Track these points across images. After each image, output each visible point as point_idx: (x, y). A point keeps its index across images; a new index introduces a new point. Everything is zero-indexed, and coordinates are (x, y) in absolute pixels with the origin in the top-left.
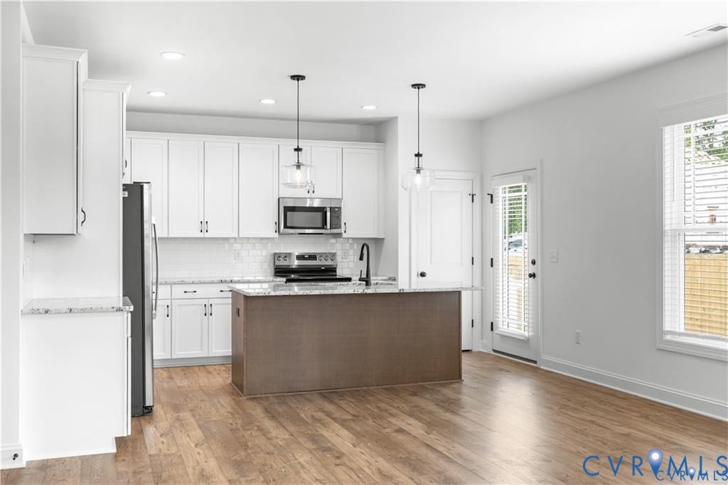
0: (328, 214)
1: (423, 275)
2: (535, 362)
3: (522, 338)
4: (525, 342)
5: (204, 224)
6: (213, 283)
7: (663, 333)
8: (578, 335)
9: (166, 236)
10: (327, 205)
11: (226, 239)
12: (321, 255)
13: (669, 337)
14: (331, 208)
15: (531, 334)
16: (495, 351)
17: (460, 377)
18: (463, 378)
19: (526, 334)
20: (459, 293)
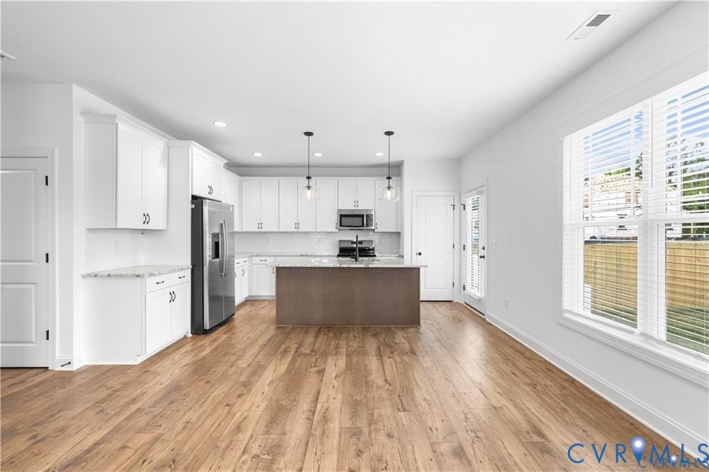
0: (365, 219)
1: (420, 254)
2: (484, 315)
3: (476, 298)
4: (479, 301)
5: (297, 224)
6: (297, 256)
7: (561, 311)
8: (507, 302)
9: (277, 231)
10: (365, 213)
11: (308, 233)
12: (365, 241)
13: (567, 315)
14: (367, 215)
15: (483, 295)
16: (466, 303)
17: (419, 323)
18: (421, 324)
19: (479, 295)
20: (419, 268)
